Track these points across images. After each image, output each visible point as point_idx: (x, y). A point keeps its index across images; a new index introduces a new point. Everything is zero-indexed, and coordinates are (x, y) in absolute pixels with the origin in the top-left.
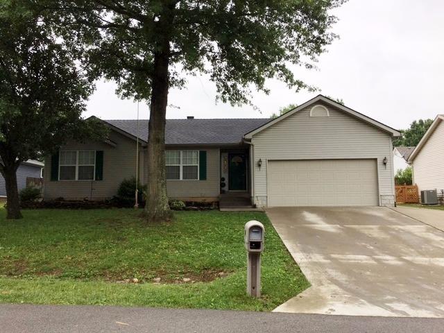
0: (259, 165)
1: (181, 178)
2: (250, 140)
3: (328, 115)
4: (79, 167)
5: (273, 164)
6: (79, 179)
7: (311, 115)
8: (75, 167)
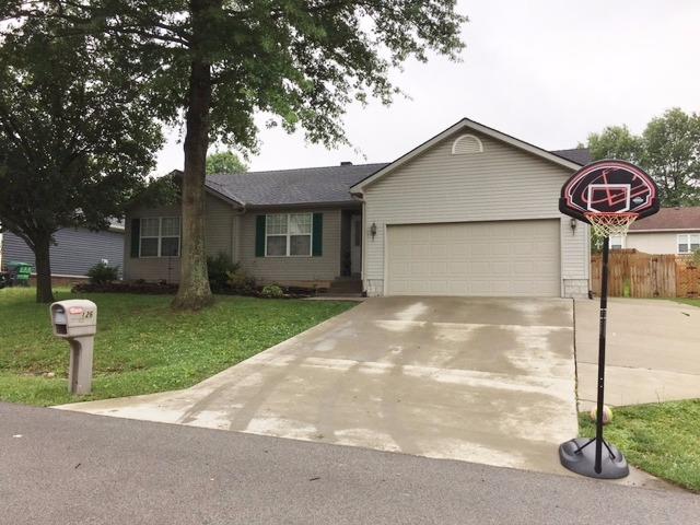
0: (374, 233)
1: (288, 254)
2: (360, 196)
3: (481, 150)
4: (163, 239)
5: (395, 231)
6: (162, 254)
7: (453, 152)
8: (157, 239)
